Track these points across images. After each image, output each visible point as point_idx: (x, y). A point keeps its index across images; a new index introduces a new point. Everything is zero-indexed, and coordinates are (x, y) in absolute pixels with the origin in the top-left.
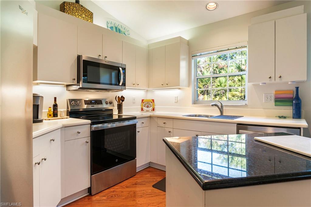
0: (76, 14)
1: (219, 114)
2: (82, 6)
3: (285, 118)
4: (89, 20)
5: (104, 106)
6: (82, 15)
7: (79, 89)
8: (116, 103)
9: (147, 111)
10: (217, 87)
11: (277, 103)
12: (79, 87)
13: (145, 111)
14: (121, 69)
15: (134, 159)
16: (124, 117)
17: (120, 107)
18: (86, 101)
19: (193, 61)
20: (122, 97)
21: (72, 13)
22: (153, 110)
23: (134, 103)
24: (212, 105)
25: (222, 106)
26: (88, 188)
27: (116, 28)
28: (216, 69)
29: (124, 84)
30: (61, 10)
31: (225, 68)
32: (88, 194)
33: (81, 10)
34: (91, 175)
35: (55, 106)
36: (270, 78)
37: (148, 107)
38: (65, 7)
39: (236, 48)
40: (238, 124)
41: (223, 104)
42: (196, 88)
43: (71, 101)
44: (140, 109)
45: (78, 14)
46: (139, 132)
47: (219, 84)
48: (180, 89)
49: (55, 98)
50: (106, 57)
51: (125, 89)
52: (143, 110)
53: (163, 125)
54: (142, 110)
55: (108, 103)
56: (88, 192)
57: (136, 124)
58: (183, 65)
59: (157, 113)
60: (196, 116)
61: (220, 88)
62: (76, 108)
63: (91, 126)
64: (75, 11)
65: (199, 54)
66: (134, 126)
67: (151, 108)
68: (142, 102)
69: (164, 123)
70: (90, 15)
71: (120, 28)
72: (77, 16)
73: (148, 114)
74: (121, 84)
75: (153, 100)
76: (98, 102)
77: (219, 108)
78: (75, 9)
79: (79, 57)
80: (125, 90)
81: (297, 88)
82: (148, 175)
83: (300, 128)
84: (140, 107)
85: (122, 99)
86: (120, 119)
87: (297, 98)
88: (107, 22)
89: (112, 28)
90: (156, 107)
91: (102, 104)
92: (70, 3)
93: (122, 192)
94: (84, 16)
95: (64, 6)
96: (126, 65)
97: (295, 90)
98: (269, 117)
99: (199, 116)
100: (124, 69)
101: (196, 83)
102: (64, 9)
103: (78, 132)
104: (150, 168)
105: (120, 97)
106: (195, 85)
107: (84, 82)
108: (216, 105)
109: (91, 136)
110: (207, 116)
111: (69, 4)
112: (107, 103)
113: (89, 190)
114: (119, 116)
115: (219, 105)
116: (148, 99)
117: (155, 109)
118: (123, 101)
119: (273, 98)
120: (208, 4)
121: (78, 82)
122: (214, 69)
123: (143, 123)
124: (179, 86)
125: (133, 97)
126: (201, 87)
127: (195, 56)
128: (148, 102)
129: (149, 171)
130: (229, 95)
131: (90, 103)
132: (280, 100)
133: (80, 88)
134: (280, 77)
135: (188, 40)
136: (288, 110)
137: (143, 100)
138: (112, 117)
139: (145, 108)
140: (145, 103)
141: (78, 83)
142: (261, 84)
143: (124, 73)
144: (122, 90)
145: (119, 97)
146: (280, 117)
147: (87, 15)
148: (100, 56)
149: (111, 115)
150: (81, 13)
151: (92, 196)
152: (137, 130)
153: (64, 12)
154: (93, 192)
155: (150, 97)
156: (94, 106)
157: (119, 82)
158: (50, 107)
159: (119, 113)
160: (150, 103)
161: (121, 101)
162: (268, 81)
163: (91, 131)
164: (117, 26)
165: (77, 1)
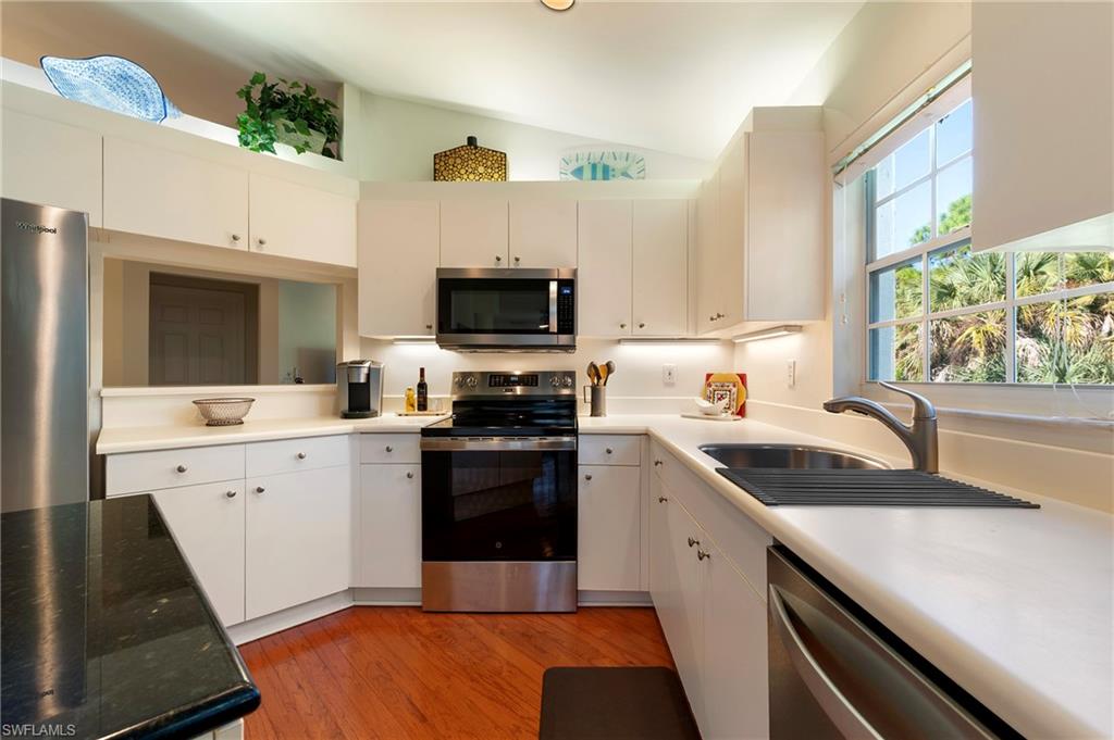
0: (463, 171)
4: (496, 176)
6: (476, 169)
18: (495, 378)
22: (741, 412)
23: (669, 385)
25: (923, 419)
27: (594, 167)
34: (423, 558)
35: (422, 386)
37: (718, 399)
38: (437, 167)
45: (467, 171)
46: (589, 478)
49: (422, 370)
50: (517, 260)
64: (459, 167)
68: (705, 381)
69: (657, 464)
70: (498, 162)
71: (610, 163)
72: (465, 176)
75: (743, 377)
76: (527, 380)
78: (459, 161)
88: (563, 160)
89: (578, 171)
91: (537, 384)
94: (481, 169)
100: (568, 285)
102: (436, 171)
111: (446, 155)
116: (725, 372)
117: (748, 409)
123: (610, 452)
125: (668, 364)
128: (724, 382)
131: (504, 382)
135: (820, 104)
137: (709, 376)
147: (489, 163)
150: (474, 165)
152: (582, 472)
158: (410, 389)
160: (731, 387)
164: (596, 161)
165: (472, 141)
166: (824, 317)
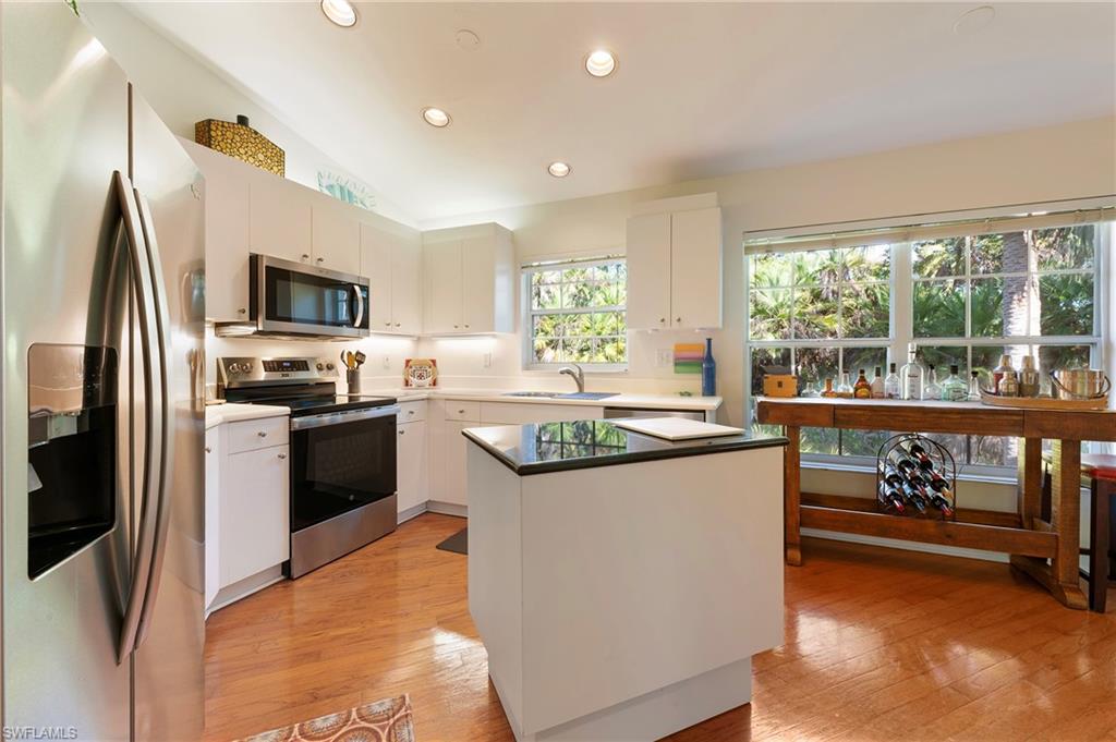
0: (242, 151)
1: (577, 391)
2: (256, 133)
3: (689, 395)
4: (275, 169)
5: (314, 375)
6: (256, 154)
7: (254, 334)
8: (342, 369)
9: (419, 386)
10: (583, 331)
11: (678, 368)
12: (254, 329)
13: (414, 386)
14: (357, 288)
15: (392, 494)
16: (362, 400)
17: (353, 378)
18: (268, 362)
19: (523, 278)
20: (358, 353)
21: (229, 148)
22: (434, 384)
23: (387, 368)
24: (562, 373)
25: (581, 375)
26: (283, 563)
27: (342, 188)
28: (584, 288)
29: (365, 325)
30: (198, 141)
31: (602, 286)
32: (282, 577)
33: (253, 141)
34: (291, 531)
36: (663, 320)
37: (420, 377)
38: (213, 134)
39: (609, 257)
40: (607, 408)
41: (584, 370)
42: (530, 335)
43: (228, 362)
44: (402, 382)
45: (246, 152)
46: (402, 433)
47: (589, 325)
48: (494, 336)
50: (320, 260)
51: (368, 335)
52: (410, 383)
53: (458, 416)
54: (407, 385)
55: (325, 367)
56: (283, 574)
57: (395, 416)
58: (502, 284)
59: (444, 389)
60: (529, 395)
61: (589, 334)
62: (243, 379)
63: (290, 421)
64: (238, 144)
65: (536, 264)
66: (391, 419)
67: (429, 380)
68: (407, 365)
69: (461, 412)
70: (277, 157)
71: (352, 190)
72: (244, 157)
73: (424, 394)
74: (358, 324)
75: (434, 362)
76: (299, 365)
77: (575, 378)
78: (238, 139)
79: (254, 260)
80: (366, 338)
81: (709, 340)
82: (424, 529)
83: (704, 411)
84: (401, 378)
85: (360, 358)
86: (354, 405)
87: (709, 359)
88: (319, 173)
89: (330, 187)
90: (441, 377)
91: (308, 369)
92: (226, 125)
93: (367, 564)
94: (261, 157)
95: (210, 130)
96: (369, 280)
97: (706, 343)
98: (665, 393)
99: (536, 395)
100: (365, 289)
101: (529, 326)
102: (210, 137)
103: (260, 434)
104: (429, 515)
105: (354, 353)
106: (527, 329)
107: (268, 318)
108: (569, 372)
109: (290, 443)
110: (551, 395)
111: (223, 126)
112: (320, 368)
113: (286, 568)
114: (350, 398)
115: (576, 371)
116: (421, 358)
117: (439, 381)
118: (360, 362)
119: (672, 359)
120: (552, 164)
121: (253, 317)
122: (580, 288)
123: (412, 412)
124: (493, 330)
126: (549, 329)
127: (527, 267)
128: (421, 365)
129: (427, 521)
130: (610, 349)
131: (278, 368)
132: (682, 363)
133: (258, 332)
134: (679, 320)
135: (511, 229)
136: (696, 381)
137: (408, 361)
138: (334, 400)
139: (414, 381)
140: (414, 368)
141: (251, 319)
142: (650, 332)
143: (366, 300)
144: (358, 337)
145: (350, 353)
146: (682, 394)
147: (269, 154)
148: (305, 256)
149: (332, 397)
150: (253, 149)
151: (293, 580)
152: (399, 429)
153: (210, 147)
154: (295, 572)
155: (425, 353)
156: (288, 375)
157: (353, 319)
159: (350, 391)
160: (427, 368)
161: (356, 364)
162: (660, 326)
163: (290, 432)
164: (343, 184)
165: (242, 120)
166: (515, 331)
